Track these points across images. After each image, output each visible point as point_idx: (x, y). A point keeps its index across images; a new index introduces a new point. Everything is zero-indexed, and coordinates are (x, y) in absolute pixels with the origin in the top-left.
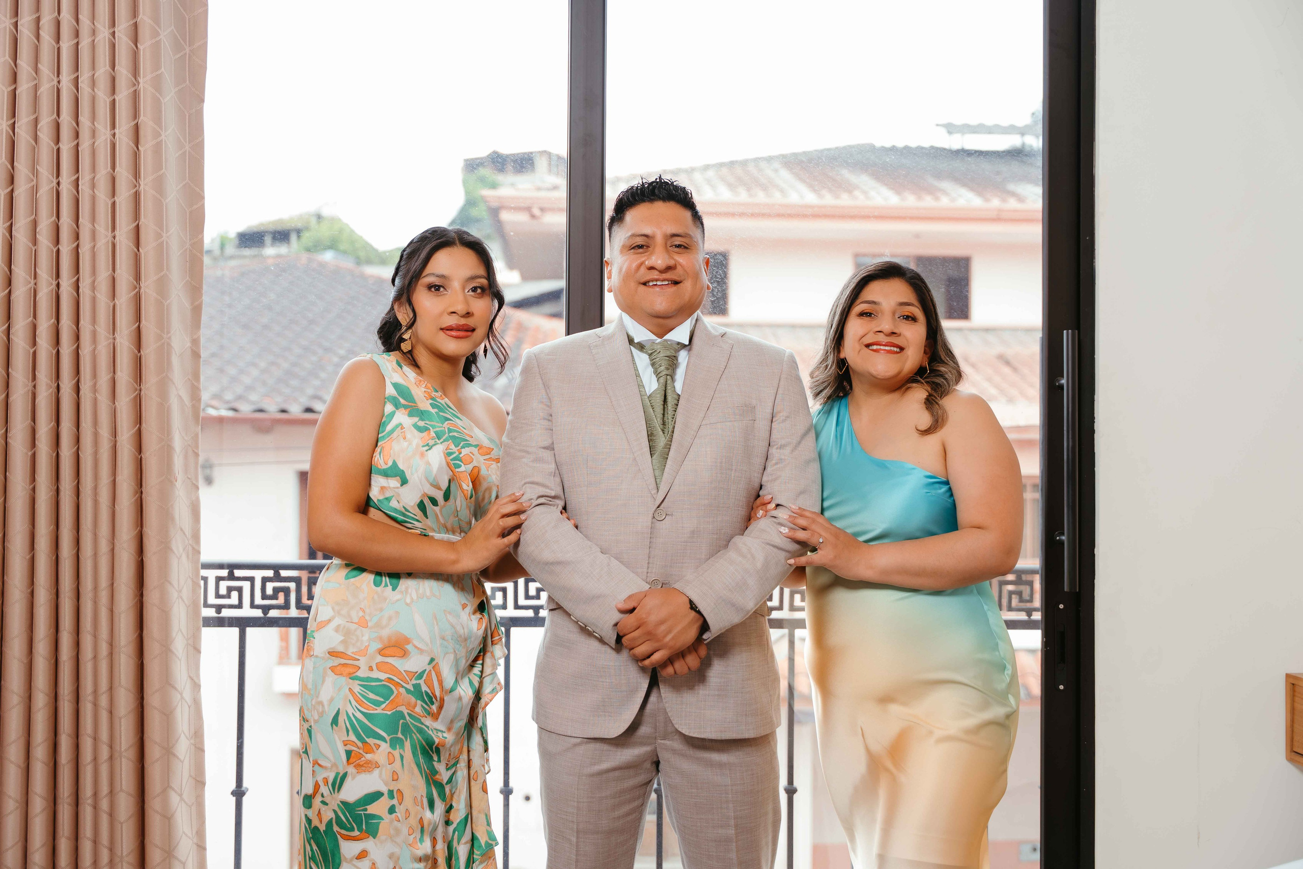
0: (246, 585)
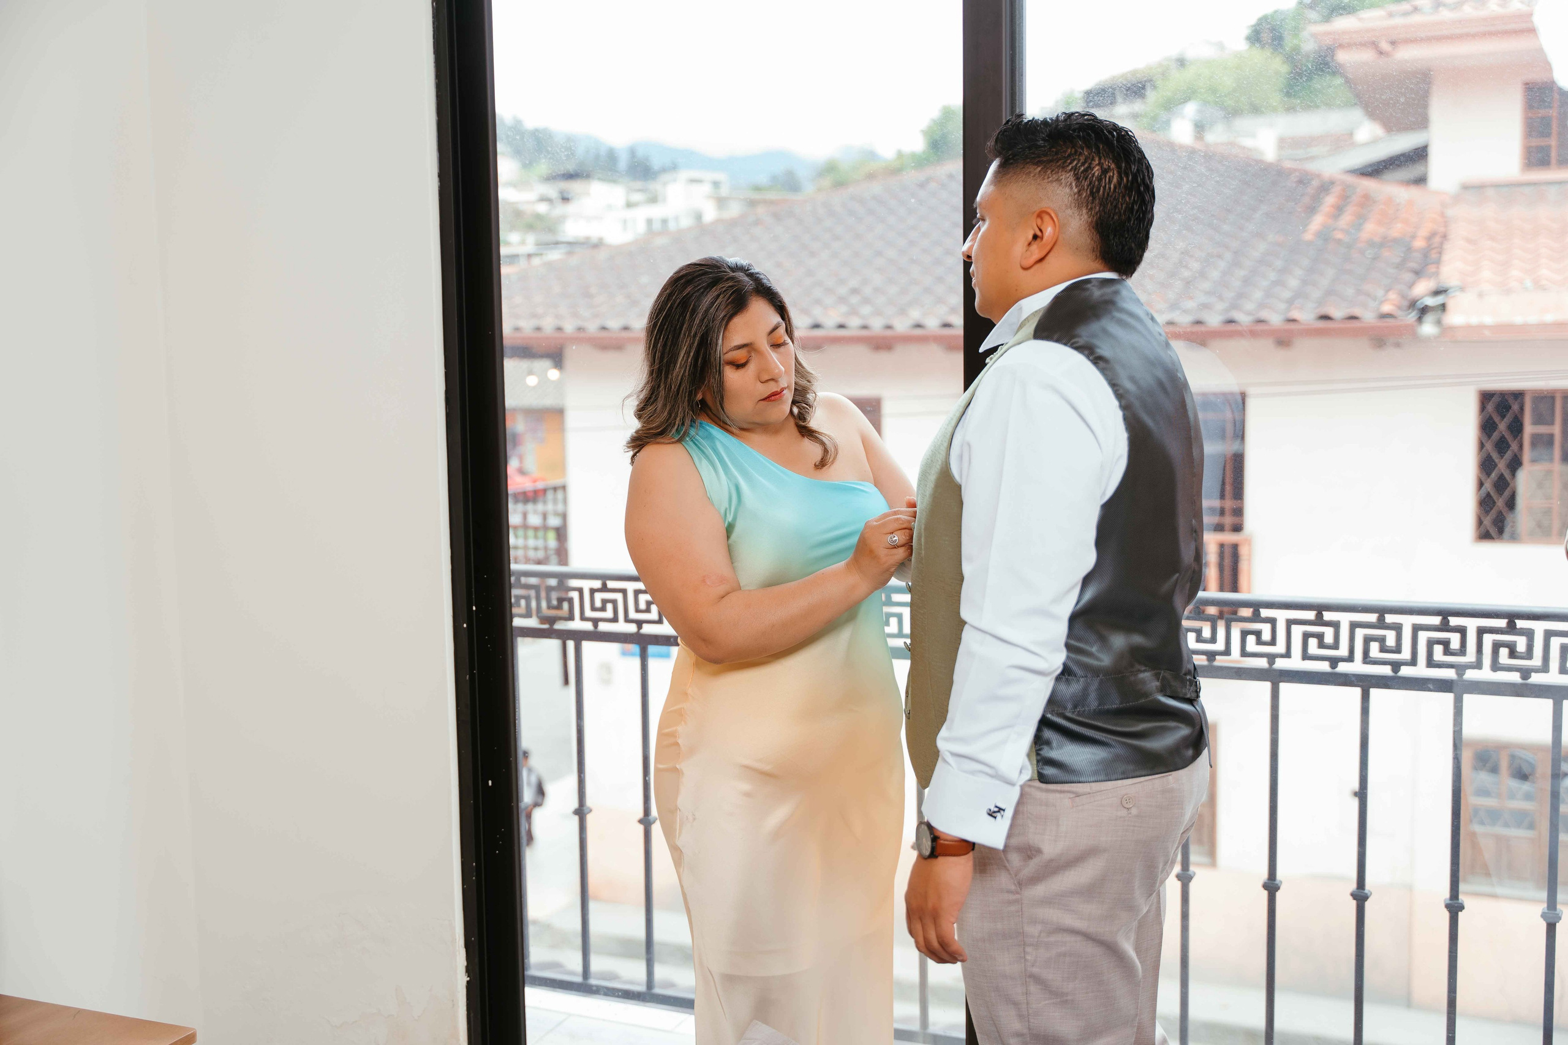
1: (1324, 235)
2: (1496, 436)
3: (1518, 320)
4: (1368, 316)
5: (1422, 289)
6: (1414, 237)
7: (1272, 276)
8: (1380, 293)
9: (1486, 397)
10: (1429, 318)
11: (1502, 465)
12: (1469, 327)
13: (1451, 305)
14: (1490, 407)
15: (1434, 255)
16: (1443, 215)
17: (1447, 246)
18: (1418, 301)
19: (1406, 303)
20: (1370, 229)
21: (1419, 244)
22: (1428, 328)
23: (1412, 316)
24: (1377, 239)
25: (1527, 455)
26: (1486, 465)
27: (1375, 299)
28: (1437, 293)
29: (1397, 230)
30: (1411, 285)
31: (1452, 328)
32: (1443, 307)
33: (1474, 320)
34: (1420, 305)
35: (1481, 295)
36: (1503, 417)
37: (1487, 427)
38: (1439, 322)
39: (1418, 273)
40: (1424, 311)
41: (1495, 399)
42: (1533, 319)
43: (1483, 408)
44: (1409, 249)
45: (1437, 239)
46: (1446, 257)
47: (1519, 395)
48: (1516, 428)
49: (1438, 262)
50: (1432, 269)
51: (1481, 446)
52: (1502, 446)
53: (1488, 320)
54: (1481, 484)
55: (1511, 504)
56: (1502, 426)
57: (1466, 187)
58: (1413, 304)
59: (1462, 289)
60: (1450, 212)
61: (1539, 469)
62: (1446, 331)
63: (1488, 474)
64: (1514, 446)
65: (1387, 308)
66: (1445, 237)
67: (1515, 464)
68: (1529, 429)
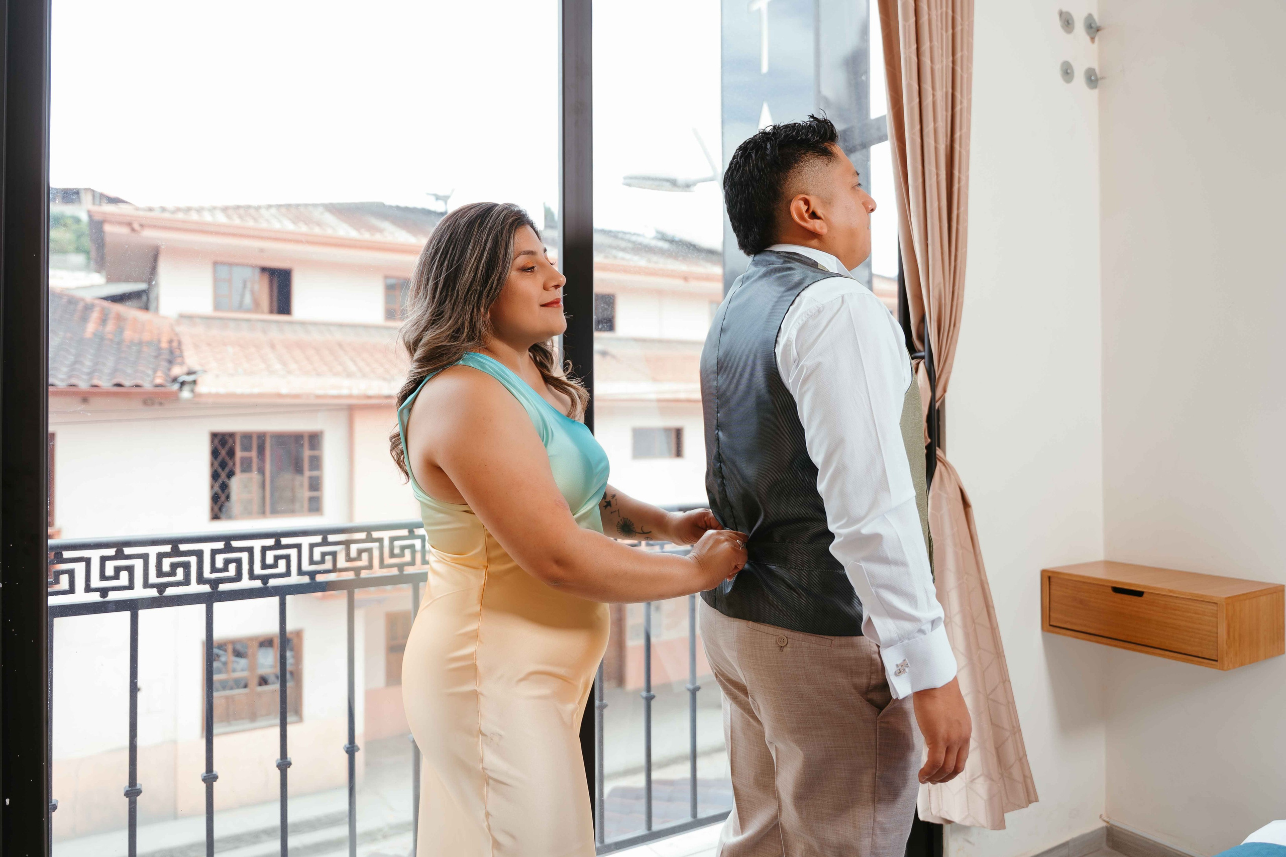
2: (220, 459)
3: (239, 391)
4: (147, 386)
5: (177, 371)
6: (159, 341)
7: (72, 358)
8: (150, 372)
9: (214, 436)
10: (186, 388)
11: (223, 475)
12: (209, 395)
13: (199, 381)
14: (216, 441)
15: (177, 353)
17: (184, 347)
18: (178, 377)
19: (170, 380)
20: (128, 334)
21: (164, 345)
22: (186, 394)
23: (176, 387)
25: (238, 469)
26: (215, 476)
28: (190, 373)
29: (146, 337)
30: (169, 369)
31: (200, 395)
32: (194, 382)
33: (213, 390)
34: (181, 379)
35: (217, 376)
37: (215, 453)
38: (192, 391)
39: (170, 362)
40: (183, 384)
41: (219, 438)
42: (247, 390)
43: (212, 442)
44: (159, 349)
45: (175, 344)
47: (232, 435)
48: (231, 453)
49: (182, 356)
50: (179, 360)
51: (212, 465)
52: (223, 465)
54: (212, 487)
55: (228, 498)
56: (223, 452)
58: (175, 380)
59: (205, 371)
60: (179, 329)
61: (245, 476)
64: (230, 464)
65: (158, 381)
66: (180, 343)
67: (231, 474)
68: (239, 454)
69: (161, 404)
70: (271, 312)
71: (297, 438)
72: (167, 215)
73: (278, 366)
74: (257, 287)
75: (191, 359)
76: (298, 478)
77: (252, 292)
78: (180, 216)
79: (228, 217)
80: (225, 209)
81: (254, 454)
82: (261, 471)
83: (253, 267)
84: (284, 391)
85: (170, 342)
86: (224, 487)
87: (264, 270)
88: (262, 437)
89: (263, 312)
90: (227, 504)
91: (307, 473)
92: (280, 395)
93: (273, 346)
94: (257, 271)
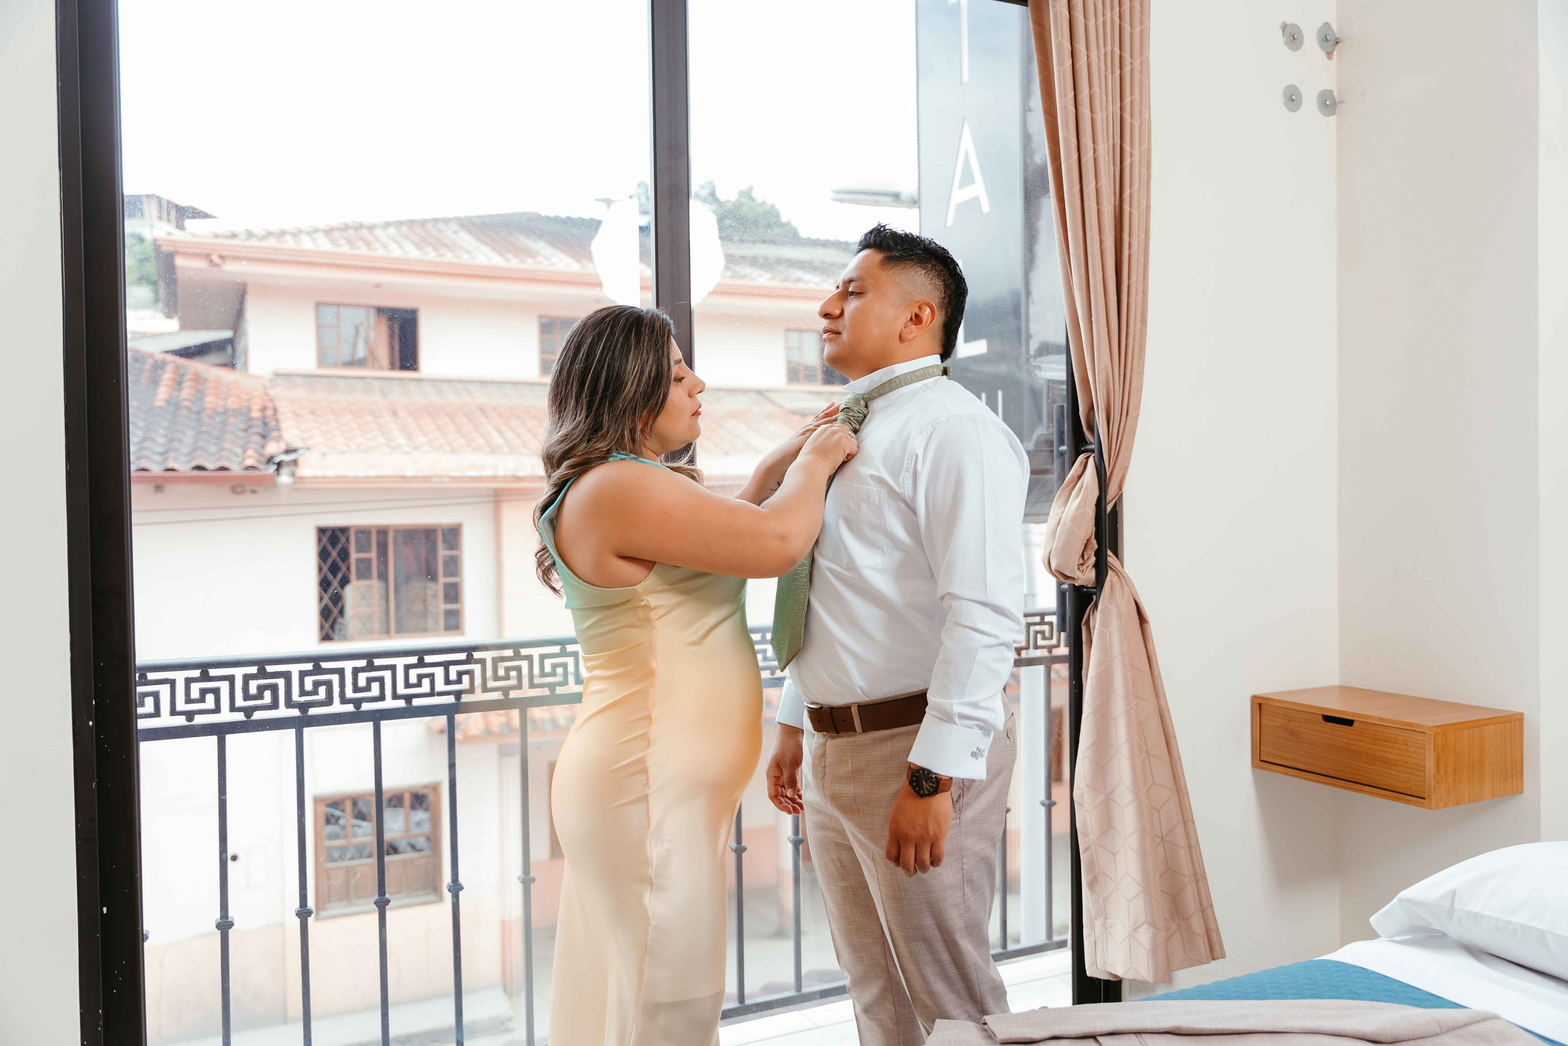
0: (224, 686)
1: (173, 404)
3: (352, 473)
4: (236, 469)
5: (272, 448)
6: (249, 409)
8: (239, 451)
9: (322, 531)
10: (285, 471)
11: (335, 583)
13: (301, 461)
14: (325, 539)
15: (273, 424)
16: (267, 394)
17: (281, 417)
19: (263, 460)
20: (210, 401)
21: (256, 414)
22: (284, 478)
23: (272, 468)
24: (220, 410)
26: (324, 584)
27: (237, 455)
28: (288, 451)
29: (231, 403)
30: (263, 447)
31: (302, 478)
32: (295, 462)
33: (320, 473)
34: (277, 460)
35: (324, 454)
36: (334, 547)
37: (323, 555)
38: (293, 475)
40: (279, 465)
41: (328, 534)
42: (362, 473)
43: (320, 540)
45: (269, 413)
46: (283, 425)
47: (344, 530)
48: (344, 555)
49: (278, 429)
51: (320, 569)
52: (334, 569)
53: (330, 473)
54: (321, 599)
55: (341, 612)
57: (277, 375)
58: (270, 460)
61: (364, 583)
62: (298, 480)
63: (325, 591)
64: (344, 568)
65: (249, 462)
66: (275, 410)
67: (345, 582)
68: (354, 556)
69: (254, 492)
70: (392, 367)
71: (427, 535)
72: (254, 242)
73: (401, 440)
74: (372, 334)
75: (291, 433)
76: (431, 585)
77: (367, 342)
78: (272, 242)
79: (333, 242)
80: (329, 232)
81: (373, 555)
82: (383, 576)
83: (367, 307)
84: (409, 473)
85: (264, 409)
86: (337, 599)
87: (380, 310)
88: (383, 532)
89: (381, 368)
90: (340, 620)
91: (442, 580)
92: (404, 478)
93: (395, 414)
94: (372, 314)
